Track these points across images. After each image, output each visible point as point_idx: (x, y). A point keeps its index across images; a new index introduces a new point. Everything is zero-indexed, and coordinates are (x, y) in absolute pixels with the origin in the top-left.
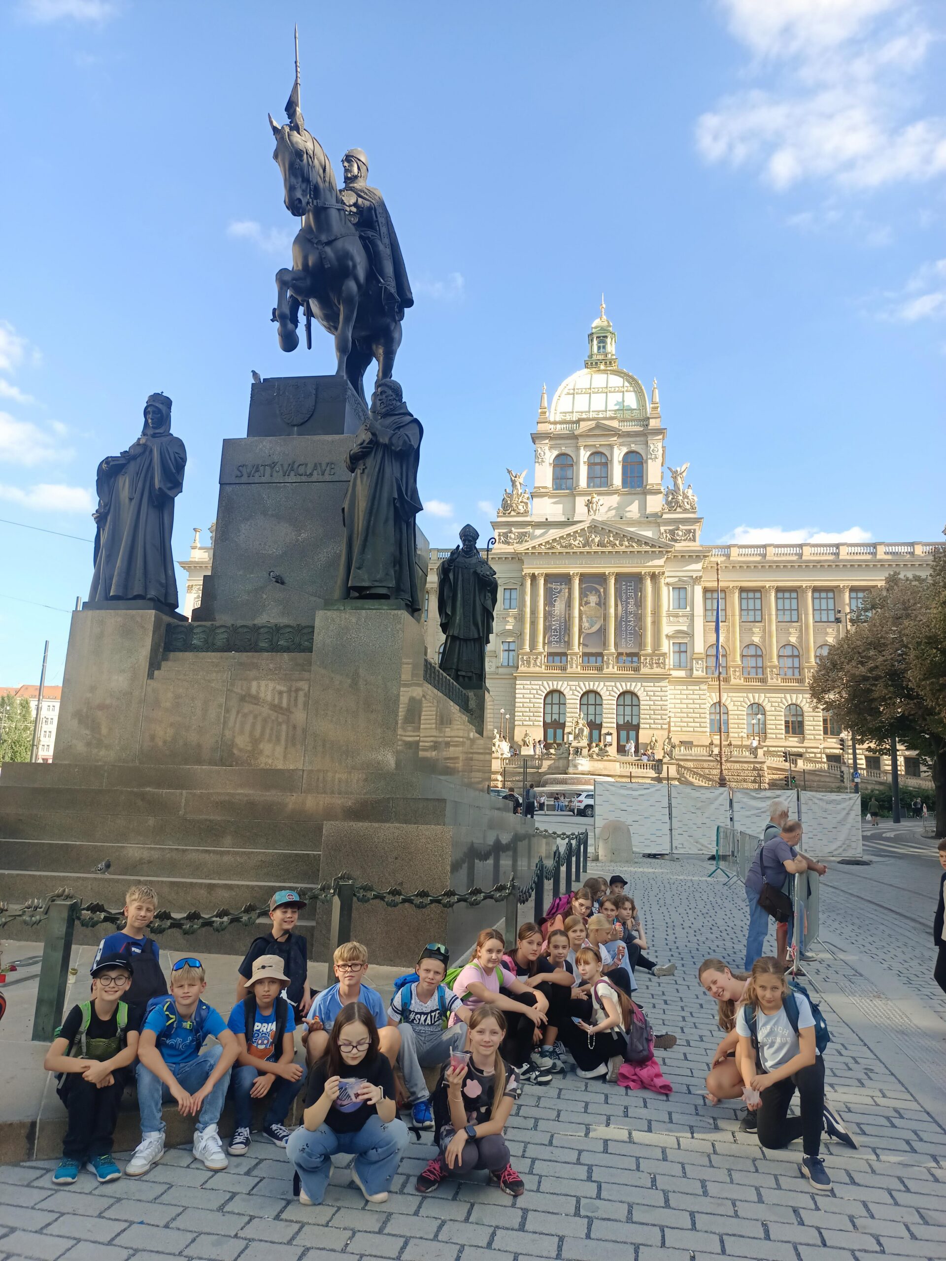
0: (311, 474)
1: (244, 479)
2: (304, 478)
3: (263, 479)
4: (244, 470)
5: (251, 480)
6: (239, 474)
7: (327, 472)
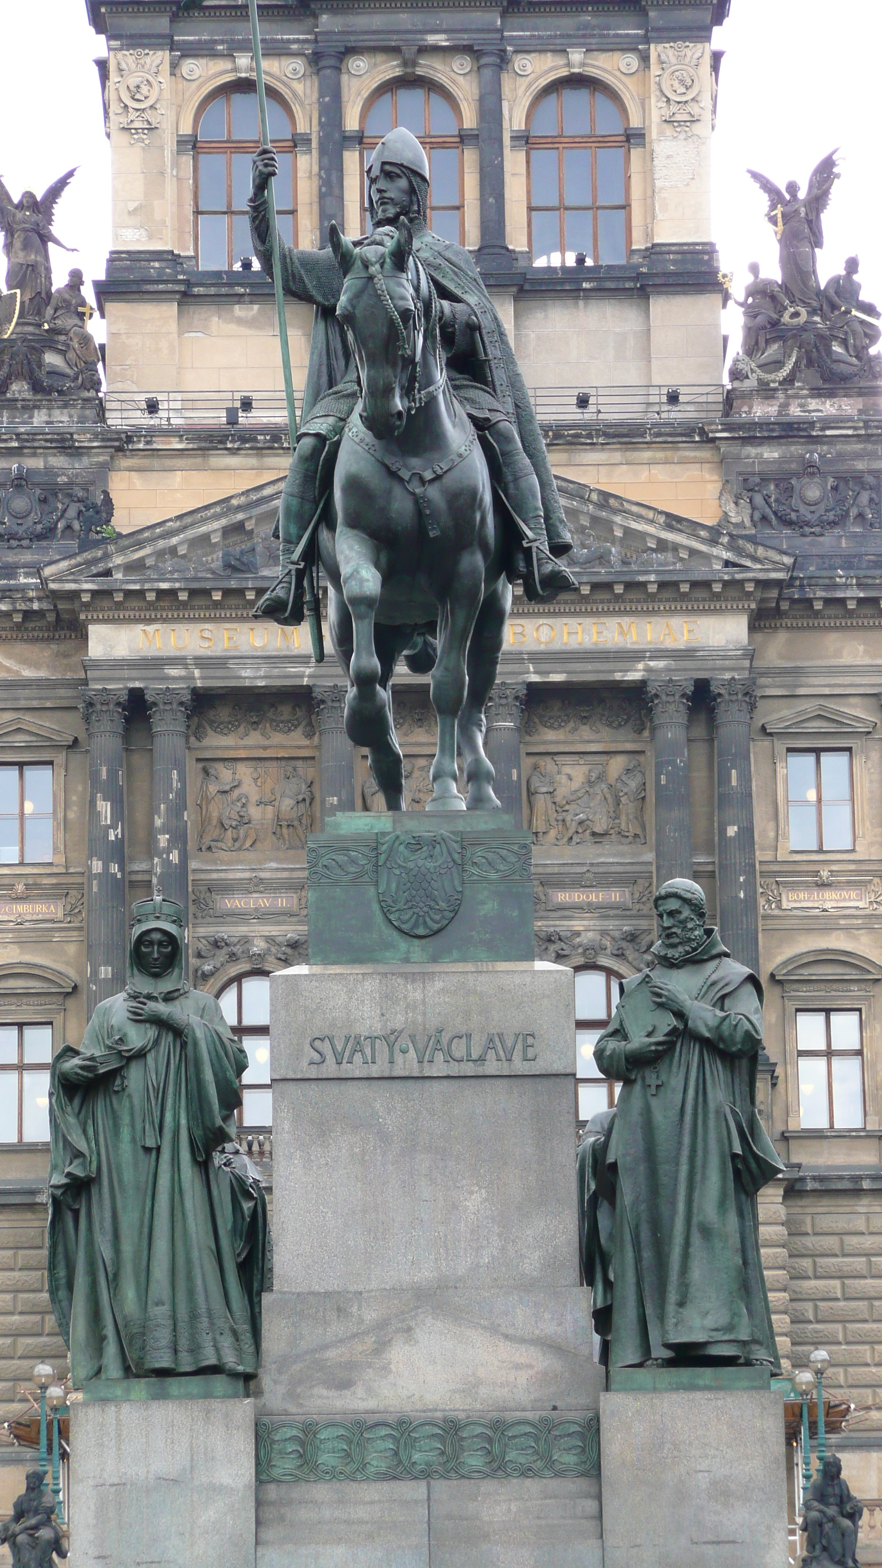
0: (481, 1059)
1: (330, 1068)
2: (469, 1069)
3: (375, 1071)
4: (326, 1047)
5: (347, 1070)
6: (316, 1057)
7: (517, 1056)
